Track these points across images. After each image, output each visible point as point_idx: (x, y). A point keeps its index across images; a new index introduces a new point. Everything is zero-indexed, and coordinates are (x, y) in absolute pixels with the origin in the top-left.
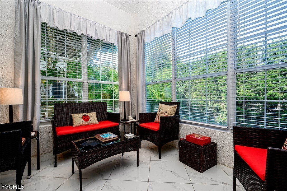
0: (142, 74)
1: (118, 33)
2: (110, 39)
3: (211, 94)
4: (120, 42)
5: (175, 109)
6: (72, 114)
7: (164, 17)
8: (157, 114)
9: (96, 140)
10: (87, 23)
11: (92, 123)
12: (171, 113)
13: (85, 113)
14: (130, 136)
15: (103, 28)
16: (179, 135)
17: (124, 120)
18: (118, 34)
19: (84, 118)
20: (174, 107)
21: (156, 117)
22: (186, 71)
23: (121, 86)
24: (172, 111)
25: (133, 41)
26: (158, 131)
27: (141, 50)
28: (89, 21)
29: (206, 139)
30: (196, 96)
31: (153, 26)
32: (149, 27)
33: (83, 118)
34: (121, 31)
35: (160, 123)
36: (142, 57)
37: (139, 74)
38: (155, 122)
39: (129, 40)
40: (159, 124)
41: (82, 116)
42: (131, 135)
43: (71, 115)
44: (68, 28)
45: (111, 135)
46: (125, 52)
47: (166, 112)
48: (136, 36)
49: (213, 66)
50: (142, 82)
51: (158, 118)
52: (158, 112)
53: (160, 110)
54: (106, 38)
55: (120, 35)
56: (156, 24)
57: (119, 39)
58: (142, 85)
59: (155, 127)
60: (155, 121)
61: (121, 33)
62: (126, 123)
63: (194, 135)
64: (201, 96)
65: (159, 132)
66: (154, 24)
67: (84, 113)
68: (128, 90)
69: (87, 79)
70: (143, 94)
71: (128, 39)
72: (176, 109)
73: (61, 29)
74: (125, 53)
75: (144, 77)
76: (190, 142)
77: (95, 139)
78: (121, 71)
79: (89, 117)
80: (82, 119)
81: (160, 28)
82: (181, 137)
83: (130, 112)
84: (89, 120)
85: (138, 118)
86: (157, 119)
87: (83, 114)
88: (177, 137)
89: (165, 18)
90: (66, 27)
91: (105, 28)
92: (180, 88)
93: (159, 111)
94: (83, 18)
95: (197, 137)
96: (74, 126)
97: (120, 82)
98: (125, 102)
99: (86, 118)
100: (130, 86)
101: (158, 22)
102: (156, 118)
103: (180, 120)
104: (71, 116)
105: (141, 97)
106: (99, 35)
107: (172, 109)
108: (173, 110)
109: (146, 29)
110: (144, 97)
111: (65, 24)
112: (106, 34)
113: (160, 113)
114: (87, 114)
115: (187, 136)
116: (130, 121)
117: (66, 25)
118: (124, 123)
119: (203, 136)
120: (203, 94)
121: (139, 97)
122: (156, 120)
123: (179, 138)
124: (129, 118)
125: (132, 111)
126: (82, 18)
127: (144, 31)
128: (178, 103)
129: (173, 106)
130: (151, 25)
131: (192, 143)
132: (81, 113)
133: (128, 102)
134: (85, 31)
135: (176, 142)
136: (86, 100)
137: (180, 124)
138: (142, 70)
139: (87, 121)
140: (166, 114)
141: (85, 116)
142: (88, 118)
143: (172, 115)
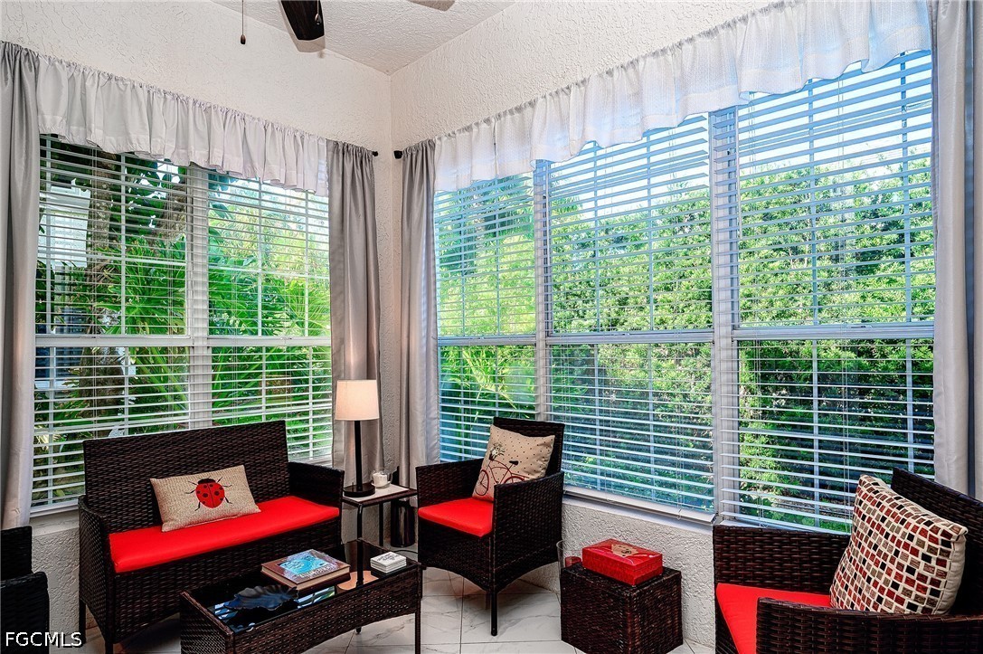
0: (425, 306)
1: (331, 145)
2: (299, 175)
3: (697, 352)
4: (338, 181)
5: (547, 452)
6: (153, 480)
7: (505, 113)
8: (483, 467)
9: (273, 586)
10: (213, 122)
11: (235, 511)
12: (534, 467)
13: (204, 471)
14: (390, 561)
15: (273, 132)
16: (561, 545)
17: (355, 491)
18: (330, 153)
19: (205, 495)
20: (545, 445)
21: (480, 479)
22: (599, 254)
23: (339, 351)
24: (535, 460)
25: (387, 177)
26: (486, 537)
27: (421, 215)
28: (220, 113)
29: (651, 556)
30: (637, 359)
31: (467, 133)
32: (449, 135)
33: (198, 493)
34: (341, 139)
35: (494, 502)
36: (424, 242)
37: (411, 306)
38: (476, 498)
39: (372, 171)
40: (491, 508)
41: (195, 487)
42: (393, 559)
43: (151, 485)
44: (139, 149)
45: (322, 561)
46: (358, 220)
47: (516, 463)
48: (398, 154)
49: (701, 239)
50: (424, 341)
51: (485, 482)
52: (486, 461)
53: (494, 453)
54: (283, 171)
55: (338, 153)
56: (475, 130)
57: (335, 171)
58: (425, 349)
59: (477, 522)
60: (474, 494)
61: (340, 148)
62: (365, 504)
63: (607, 546)
64: (660, 357)
65: (492, 541)
66: (468, 127)
67: (199, 472)
68: (369, 377)
69: (206, 334)
70: (427, 383)
71: (367, 169)
72: (551, 450)
73: (109, 148)
74: (358, 225)
75: (433, 309)
76: (596, 574)
77: (267, 582)
78: (343, 292)
79: (221, 488)
80: (194, 500)
81: (493, 149)
82: (568, 554)
83: (378, 455)
84: (222, 500)
85: (409, 481)
86: (485, 486)
87: (196, 478)
88: (553, 554)
89: (509, 117)
90: (132, 144)
91: (278, 135)
92: (573, 325)
93: (491, 458)
94: (195, 103)
95: (617, 552)
96: (165, 528)
97: (336, 337)
98: (359, 422)
99: (210, 494)
100: (375, 352)
101: (484, 126)
102: (478, 484)
103: (567, 489)
104: (151, 490)
105: (422, 399)
106: (257, 165)
107: (535, 452)
108: (539, 455)
109: (440, 139)
110: (432, 394)
111: (128, 134)
112: (284, 155)
113: (493, 464)
114: (213, 475)
115: (585, 551)
116: (379, 493)
117: (133, 136)
118: (356, 505)
119: (638, 549)
120: (667, 352)
121: (411, 397)
122: (479, 489)
123: (562, 555)
124: (372, 481)
125: (382, 448)
126: (191, 102)
127: (432, 145)
128: (555, 429)
129: (540, 440)
130: (459, 130)
131: (600, 575)
132: (186, 473)
133: (370, 423)
134: (206, 152)
135: (554, 571)
136: (200, 418)
137: (566, 502)
138: (424, 292)
139: (214, 506)
140: (514, 469)
141: (205, 487)
142: (217, 493)
143: (536, 472)
